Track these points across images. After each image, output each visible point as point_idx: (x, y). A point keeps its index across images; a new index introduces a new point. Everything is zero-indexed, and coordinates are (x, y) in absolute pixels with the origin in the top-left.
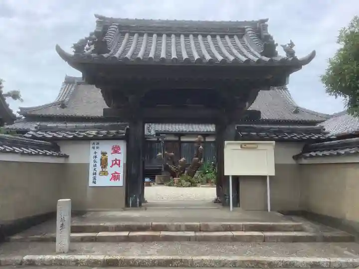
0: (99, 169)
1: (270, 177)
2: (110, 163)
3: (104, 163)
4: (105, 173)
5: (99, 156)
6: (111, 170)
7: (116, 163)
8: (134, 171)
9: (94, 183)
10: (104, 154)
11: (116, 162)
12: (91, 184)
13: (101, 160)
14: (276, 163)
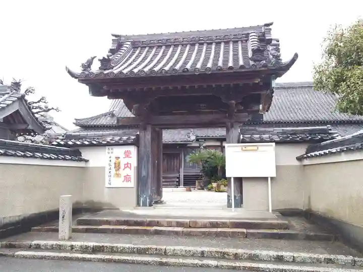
0: (113, 171)
1: (272, 178)
2: (122, 166)
3: (117, 166)
4: (118, 175)
5: (114, 160)
6: (123, 172)
7: (128, 167)
8: (144, 173)
9: (110, 184)
10: (118, 158)
11: (128, 165)
12: (107, 185)
13: (115, 163)
14: (277, 164)
